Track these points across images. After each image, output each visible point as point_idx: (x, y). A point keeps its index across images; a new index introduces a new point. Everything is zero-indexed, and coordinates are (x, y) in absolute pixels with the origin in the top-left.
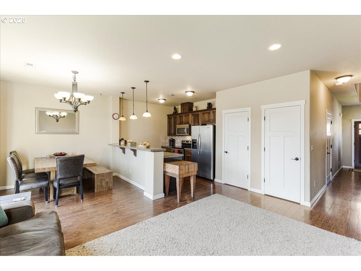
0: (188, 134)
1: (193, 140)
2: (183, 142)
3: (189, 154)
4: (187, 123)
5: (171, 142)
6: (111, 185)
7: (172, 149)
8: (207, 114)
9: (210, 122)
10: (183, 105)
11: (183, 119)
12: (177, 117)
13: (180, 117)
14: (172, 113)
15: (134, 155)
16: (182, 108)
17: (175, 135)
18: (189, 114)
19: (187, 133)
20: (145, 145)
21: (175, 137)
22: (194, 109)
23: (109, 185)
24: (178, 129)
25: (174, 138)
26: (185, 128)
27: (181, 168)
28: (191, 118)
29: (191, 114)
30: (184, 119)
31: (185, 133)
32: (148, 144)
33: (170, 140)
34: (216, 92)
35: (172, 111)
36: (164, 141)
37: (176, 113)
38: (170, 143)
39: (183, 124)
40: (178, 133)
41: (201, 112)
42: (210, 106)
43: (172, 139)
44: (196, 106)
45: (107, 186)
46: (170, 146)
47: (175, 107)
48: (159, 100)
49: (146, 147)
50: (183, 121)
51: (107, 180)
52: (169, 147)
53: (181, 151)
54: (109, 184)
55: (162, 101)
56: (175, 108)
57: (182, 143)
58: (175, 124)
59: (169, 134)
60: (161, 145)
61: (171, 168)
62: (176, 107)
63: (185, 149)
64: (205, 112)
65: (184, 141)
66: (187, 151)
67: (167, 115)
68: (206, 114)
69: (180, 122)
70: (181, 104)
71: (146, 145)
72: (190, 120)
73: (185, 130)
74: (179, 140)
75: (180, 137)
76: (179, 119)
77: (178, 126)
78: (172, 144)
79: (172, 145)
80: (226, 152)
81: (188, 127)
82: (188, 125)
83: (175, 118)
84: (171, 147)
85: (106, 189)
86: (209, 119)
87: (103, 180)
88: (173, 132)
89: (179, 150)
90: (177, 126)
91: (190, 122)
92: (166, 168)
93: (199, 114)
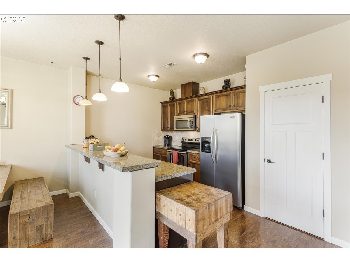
0: (193, 129)
1: (202, 138)
2: (184, 140)
3: (194, 159)
4: (191, 112)
5: (167, 140)
6: (49, 231)
7: (167, 150)
8: (225, 98)
9: (230, 110)
10: (184, 87)
11: (184, 106)
12: (174, 105)
13: (179, 104)
14: (168, 100)
15: (100, 168)
16: (183, 92)
17: (172, 129)
18: (193, 100)
19: (191, 128)
20: (116, 151)
21: (172, 133)
22: (201, 92)
23: (44, 233)
24: (176, 121)
25: (170, 134)
26: (187, 120)
27: (201, 216)
28: (197, 104)
29: (196, 99)
30: (186, 107)
31: (188, 128)
32: (122, 148)
33: (164, 137)
34: (246, 57)
35: (167, 97)
36: (156, 138)
37: (173, 99)
38: (165, 142)
39: (185, 115)
40: (176, 128)
41: (214, 95)
42: (228, 85)
43: (167, 136)
44: (204, 88)
45: (39, 234)
46: (165, 145)
47: (172, 91)
48: (149, 76)
49: (118, 155)
50: (184, 109)
51: (40, 222)
52: (163, 147)
53: (181, 154)
54: (44, 229)
55: (154, 79)
56: (172, 93)
57: (182, 142)
58: (172, 114)
59: (164, 129)
60: (153, 145)
61: (174, 210)
62: (174, 91)
63: (188, 151)
64: (221, 94)
65: (186, 139)
66: (190, 155)
67: (161, 103)
68: (222, 98)
69: (180, 111)
70: (182, 86)
71: (119, 152)
72: (196, 107)
73: (188, 124)
74: (177, 137)
75: (179, 133)
76: (178, 108)
77: (177, 118)
78: (167, 143)
79: (168, 145)
80: (269, 161)
81: (193, 119)
82: (192, 116)
83: (172, 106)
84: (166, 148)
85: (36, 241)
86: (227, 105)
87: (30, 223)
88: (169, 126)
89: (179, 153)
90: (175, 117)
91: (195, 111)
92: (162, 206)
93: (210, 97)
